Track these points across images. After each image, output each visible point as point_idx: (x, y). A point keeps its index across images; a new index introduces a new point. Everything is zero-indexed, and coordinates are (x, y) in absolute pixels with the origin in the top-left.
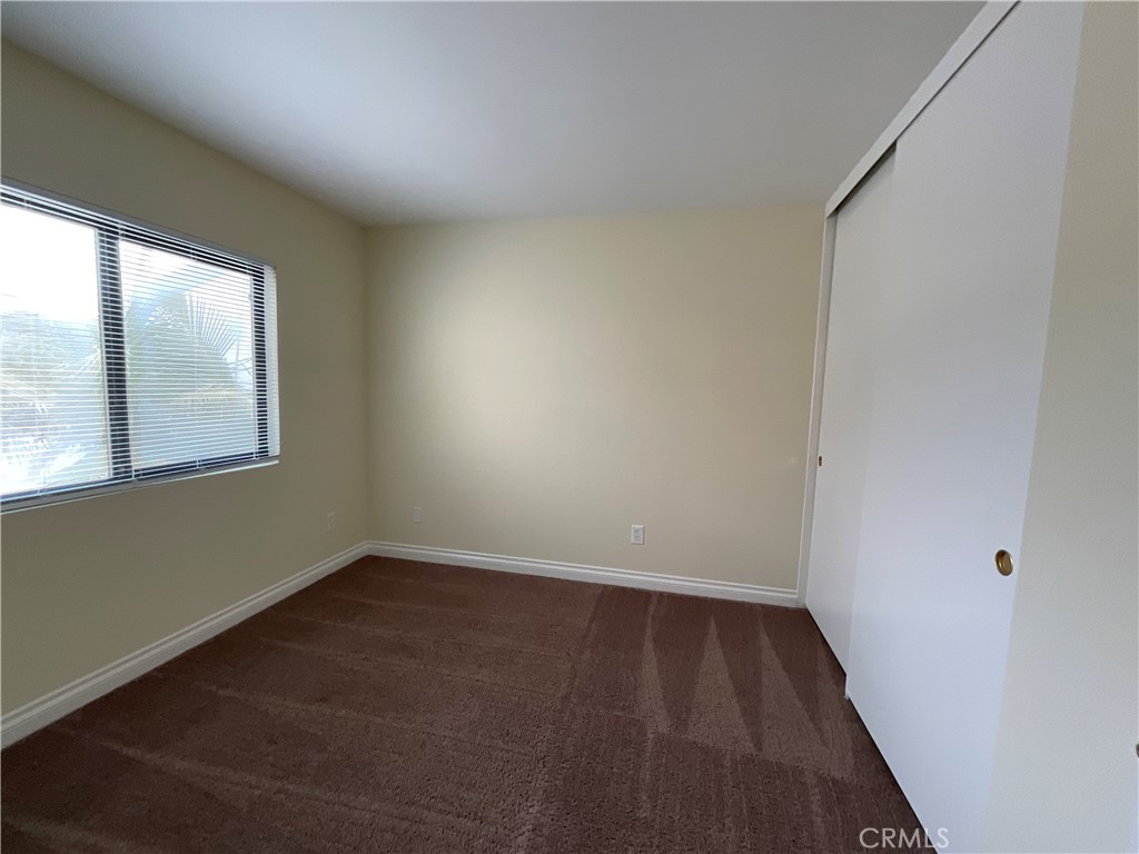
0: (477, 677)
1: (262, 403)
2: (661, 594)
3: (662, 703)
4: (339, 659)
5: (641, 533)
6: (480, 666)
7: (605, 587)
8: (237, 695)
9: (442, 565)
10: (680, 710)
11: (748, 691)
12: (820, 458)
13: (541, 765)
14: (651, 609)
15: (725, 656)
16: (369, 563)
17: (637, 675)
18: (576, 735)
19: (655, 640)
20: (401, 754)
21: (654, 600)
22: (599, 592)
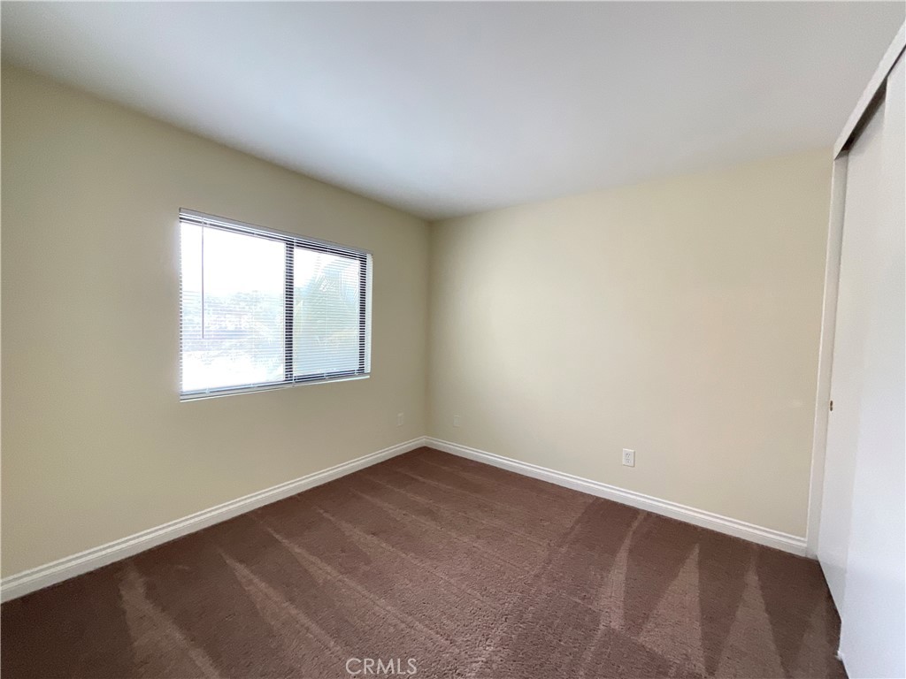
0: (475, 545)
1: (362, 339)
2: (649, 514)
3: (622, 604)
4: (390, 511)
5: (631, 458)
6: (478, 537)
7: (598, 498)
8: (331, 518)
9: (472, 461)
10: (638, 614)
11: (716, 618)
12: (831, 403)
13: (504, 619)
14: (636, 524)
15: (700, 582)
16: (424, 452)
17: (605, 574)
18: (537, 606)
19: (631, 551)
20: (411, 581)
21: (641, 517)
22: (591, 501)
